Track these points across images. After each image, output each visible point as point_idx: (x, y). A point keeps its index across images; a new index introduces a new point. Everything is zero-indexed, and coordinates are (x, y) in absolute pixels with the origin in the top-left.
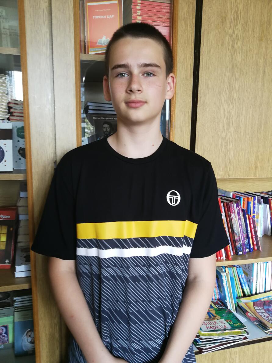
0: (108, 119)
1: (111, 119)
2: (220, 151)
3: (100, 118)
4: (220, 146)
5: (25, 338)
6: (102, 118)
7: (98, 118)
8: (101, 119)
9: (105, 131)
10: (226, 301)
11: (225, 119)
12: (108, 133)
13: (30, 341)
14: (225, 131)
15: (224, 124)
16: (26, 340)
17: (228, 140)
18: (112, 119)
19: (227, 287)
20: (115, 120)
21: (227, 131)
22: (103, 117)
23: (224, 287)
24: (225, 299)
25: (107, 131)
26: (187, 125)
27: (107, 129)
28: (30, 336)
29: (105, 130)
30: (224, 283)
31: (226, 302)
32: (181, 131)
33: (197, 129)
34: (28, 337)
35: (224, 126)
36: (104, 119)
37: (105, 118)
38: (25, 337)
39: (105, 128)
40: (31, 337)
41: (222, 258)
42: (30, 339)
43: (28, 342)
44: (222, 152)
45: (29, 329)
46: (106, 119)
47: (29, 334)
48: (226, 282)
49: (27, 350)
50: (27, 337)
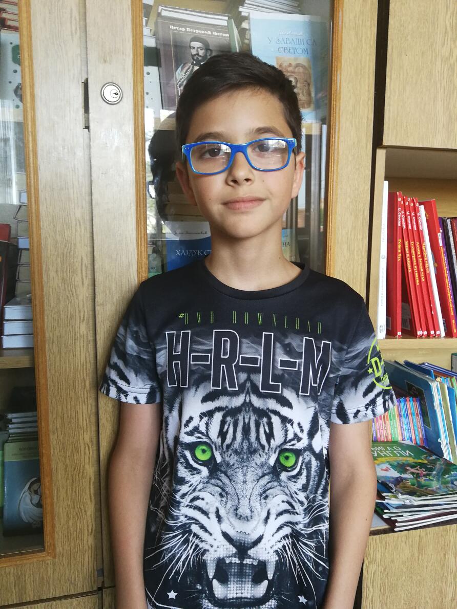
0: (200, 32)
1: (206, 32)
2: (439, 85)
3: (184, 30)
4: (437, 74)
5: (26, 496)
6: (188, 29)
7: (181, 29)
8: (186, 31)
9: (195, 55)
10: (439, 441)
11: (448, 17)
12: (200, 58)
13: (37, 502)
14: (449, 44)
15: (446, 29)
16: (28, 500)
17: (454, 64)
18: (209, 33)
19: (441, 410)
20: (214, 35)
21: (452, 42)
22: (191, 28)
23: (435, 412)
24: (438, 436)
25: (198, 54)
26: (368, 24)
27: (197, 51)
28: (36, 492)
29: (194, 52)
30: (436, 403)
31: (440, 443)
32: (357, 34)
33: (389, 33)
34: (33, 493)
35: (446, 33)
36: (191, 30)
37: (194, 31)
38: (27, 493)
39: (194, 48)
40: (39, 494)
41: (438, 333)
42: (36, 499)
43: (32, 503)
44: (442, 90)
45: (36, 478)
46: (197, 32)
47: (35, 487)
48: (440, 400)
49: (31, 521)
50: (30, 494)
